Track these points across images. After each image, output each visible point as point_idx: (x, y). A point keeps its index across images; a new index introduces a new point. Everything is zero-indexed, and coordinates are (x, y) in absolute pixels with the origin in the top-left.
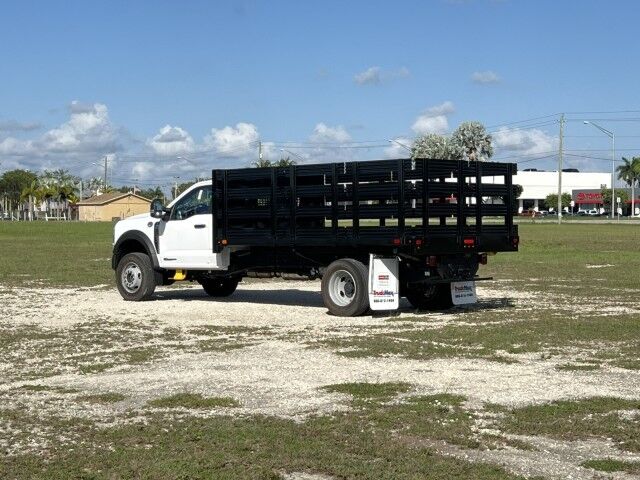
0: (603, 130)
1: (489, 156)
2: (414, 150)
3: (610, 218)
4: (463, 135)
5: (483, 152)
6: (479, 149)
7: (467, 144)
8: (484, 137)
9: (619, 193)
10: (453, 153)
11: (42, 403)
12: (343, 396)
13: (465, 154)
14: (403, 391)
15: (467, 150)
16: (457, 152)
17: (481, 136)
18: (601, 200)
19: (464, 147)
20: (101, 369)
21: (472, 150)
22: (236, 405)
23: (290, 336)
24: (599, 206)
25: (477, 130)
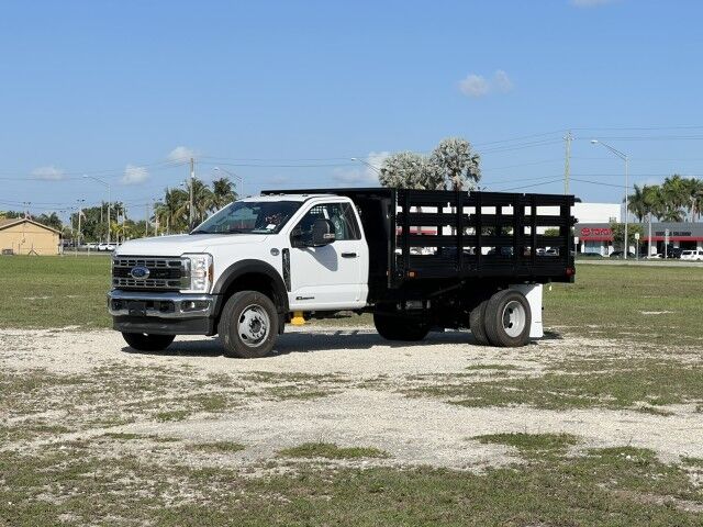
0: (614, 151)
1: (477, 180)
2: (384, 171)
3: (622, 259)
4: (445, 153)
5: (469, 175)
6: (464, 171)
7: (449, 166)
8: (471, 157)
9: (633, 229)
10: (433, 175)
11: (149, 452)
12: (503, 448)
13: (447, 176)
14: (573, 443)
15: (450, 171)
16: (437, 174)
17: (467, 155)
18: (611, 237)
19: (447, 169)
20: (181, 416)
21: (455, 172)
22: (386, 456)
23: (369, 384)
24: (607, 244)
25: (462, 148)
